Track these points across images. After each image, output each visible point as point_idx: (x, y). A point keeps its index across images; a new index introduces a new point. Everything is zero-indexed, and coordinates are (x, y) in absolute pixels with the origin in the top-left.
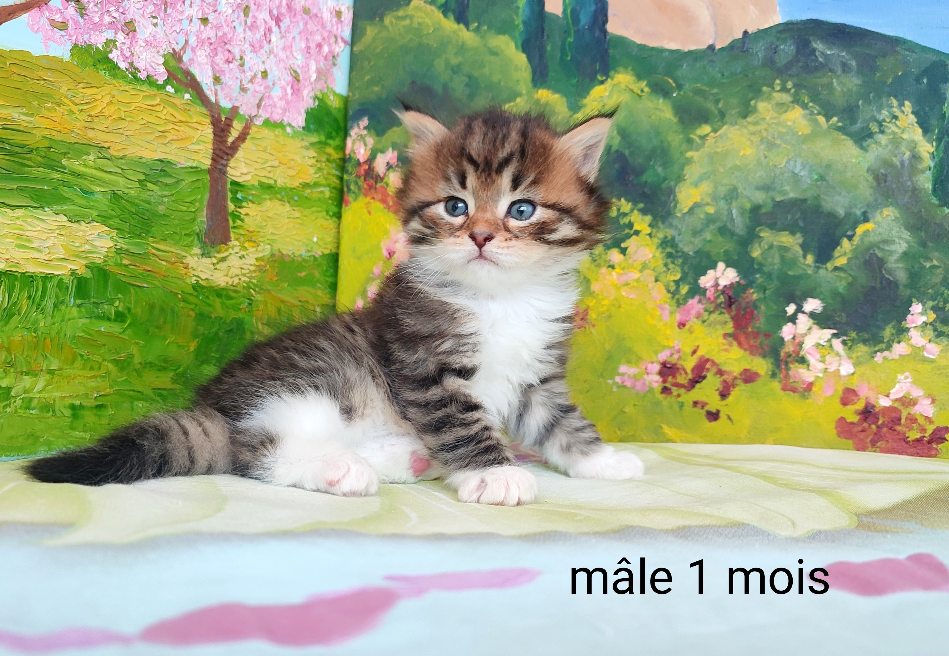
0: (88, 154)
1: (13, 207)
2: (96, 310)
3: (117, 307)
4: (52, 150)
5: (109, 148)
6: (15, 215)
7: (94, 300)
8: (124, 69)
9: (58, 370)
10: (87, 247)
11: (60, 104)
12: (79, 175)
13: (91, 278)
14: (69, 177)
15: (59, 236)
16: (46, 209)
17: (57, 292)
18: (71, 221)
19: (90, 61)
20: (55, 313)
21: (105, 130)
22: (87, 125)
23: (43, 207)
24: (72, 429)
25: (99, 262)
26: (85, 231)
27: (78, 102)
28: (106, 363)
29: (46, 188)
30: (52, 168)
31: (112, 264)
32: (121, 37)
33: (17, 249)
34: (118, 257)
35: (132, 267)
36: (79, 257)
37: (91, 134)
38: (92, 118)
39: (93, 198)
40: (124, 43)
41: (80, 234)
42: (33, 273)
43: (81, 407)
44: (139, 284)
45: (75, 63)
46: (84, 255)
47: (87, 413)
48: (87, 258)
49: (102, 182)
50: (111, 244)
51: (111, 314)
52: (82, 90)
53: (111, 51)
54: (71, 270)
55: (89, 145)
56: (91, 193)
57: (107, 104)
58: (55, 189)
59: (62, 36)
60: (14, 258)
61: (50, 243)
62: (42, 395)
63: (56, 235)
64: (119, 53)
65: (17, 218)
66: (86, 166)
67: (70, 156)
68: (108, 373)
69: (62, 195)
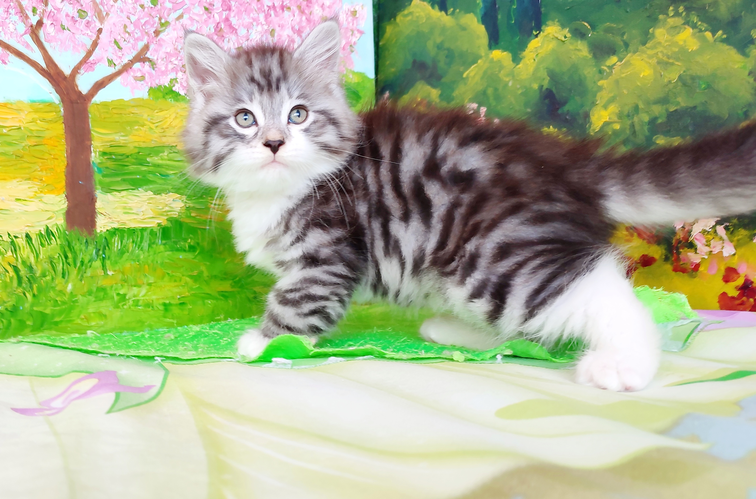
0: (164, 152)
1: (119, 191)
2: (176, 246)
3: (189, 243)
4: (140, 154)
5: (176, 146)
6: (122, 195)
7: (174, 240)
8: (184, 95)
9: (154, 283)
10: (167, 209)
11: (143, 126)
12: (158, 166)
13: (171, 227)
14: (152, 168)
15: (149, 204)
16: (139, 189)
17: (150, 237)
18: (155, 194)
19: (161, 95)
20: (150, 249)
21: (173, 135)
22: (161, 134)
23: (137, 189)
24: (165, 317)
25: (175, 216)
26: (164, 199)
27: (154, 122)
28: (184, 277)
29: (138, 177)
30: (141, 164)
31: (184, 217)
32: (180, 74)
33: (124, 215)
34: (188, 212)
35: (198, 217)
36: (162, 215)
37: (164, 139)
38: (164, 130)
39: (168, 178)
40: (183, 79)
41: (162, 201)
42: (134, 227)
43: (170, 304)
44: (204, 227)
45: (151, 99)
46: (165, 214)
47: (173, 308)
48: (167, 215)
49: (173, 168)
50: (183, 205)
51: (186, 247)
52: (157, 114)
53: (174, 86)
54: (158, 223)
55: (163, 146)
56: (167, 175)
57: (174, 119)
58: (144, 176)
59: (142, 84)
60: (123, 220)
61: (143, 209)
62: (144, 298)
63: (147, 204)
64: (179, 85)
65: (123, 197)
66: (162, 159)
67: (151, 155)
68: (186, 283)
69: (149, 180)
